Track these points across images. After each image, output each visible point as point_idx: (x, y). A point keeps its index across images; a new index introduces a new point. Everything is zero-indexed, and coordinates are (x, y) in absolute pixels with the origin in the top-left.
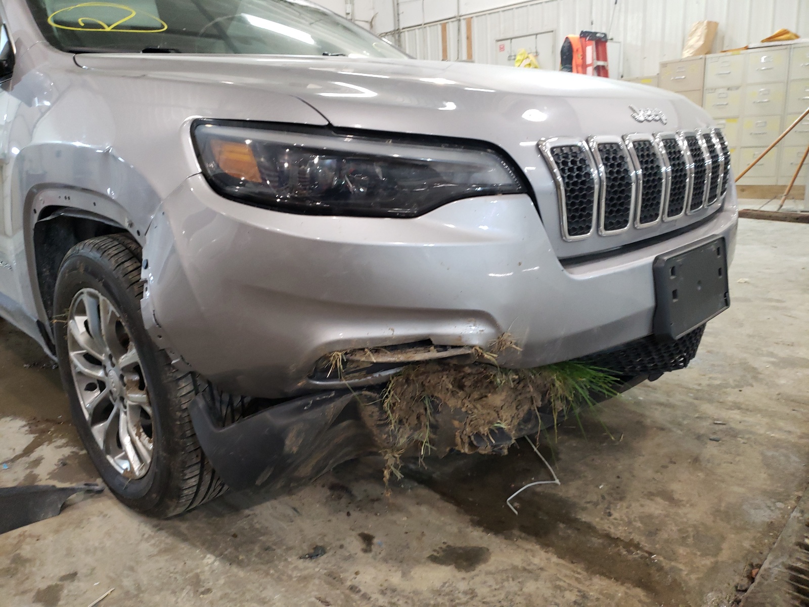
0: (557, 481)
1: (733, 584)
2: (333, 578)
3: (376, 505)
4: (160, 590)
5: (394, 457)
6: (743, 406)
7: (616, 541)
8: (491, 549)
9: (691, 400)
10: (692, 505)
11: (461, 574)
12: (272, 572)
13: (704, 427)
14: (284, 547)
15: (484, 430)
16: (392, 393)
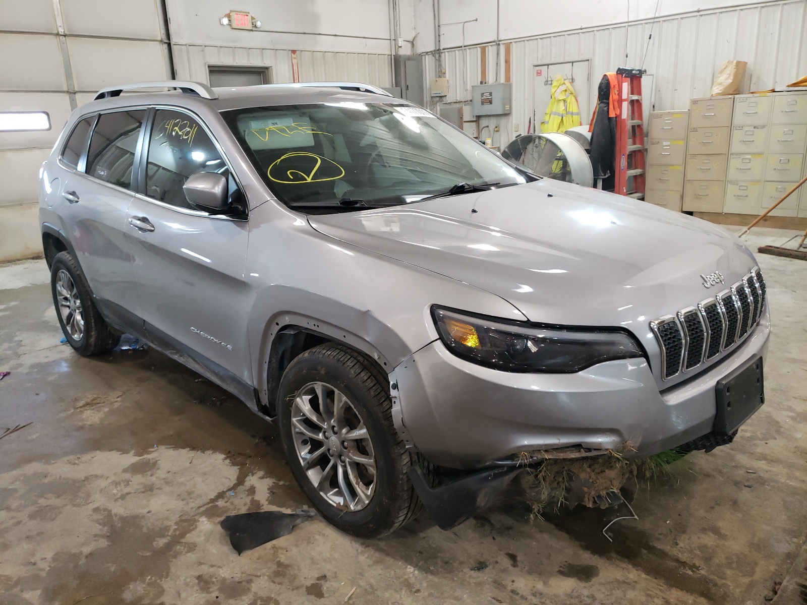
0: (636, 517)
1: (763, 595)
2: (498, 584)
3: (511, 531)
4: (387, 589)
5: (538, 506)
6: (769, 457)
7: (684, 564)
8: (599, 567)
9: (728, 450)
10: (734, 539)
11: (583, 584)
12: (456, 579)
13: (740, 474)
14: (458, 562)
15: (603, 493)
16: (545, 468)
